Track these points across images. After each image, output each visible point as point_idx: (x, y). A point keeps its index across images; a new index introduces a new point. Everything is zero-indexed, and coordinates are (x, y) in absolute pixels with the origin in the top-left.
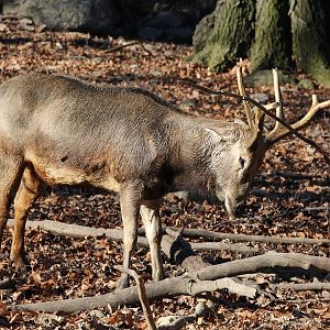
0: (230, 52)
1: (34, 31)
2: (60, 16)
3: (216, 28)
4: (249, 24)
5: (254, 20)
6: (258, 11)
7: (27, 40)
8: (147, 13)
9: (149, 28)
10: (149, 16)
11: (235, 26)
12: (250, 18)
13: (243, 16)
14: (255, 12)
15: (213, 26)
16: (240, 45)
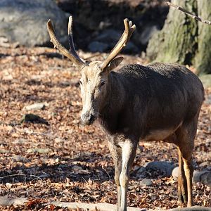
0: (179, 61)
1: (10, 48)
2: (28, 34)
3: (166, 42)
4: (193, 38)
5: (197, 34)
6: (200, 28)
7: (7, 55)
8: (93, 31)
9: (97, 43)
10: (96, 33)
11: (182, 40)
12: (194, 33)
13: (188, 31)
14: (197, 29)
15: (163, 40)
16: (186, 55)
